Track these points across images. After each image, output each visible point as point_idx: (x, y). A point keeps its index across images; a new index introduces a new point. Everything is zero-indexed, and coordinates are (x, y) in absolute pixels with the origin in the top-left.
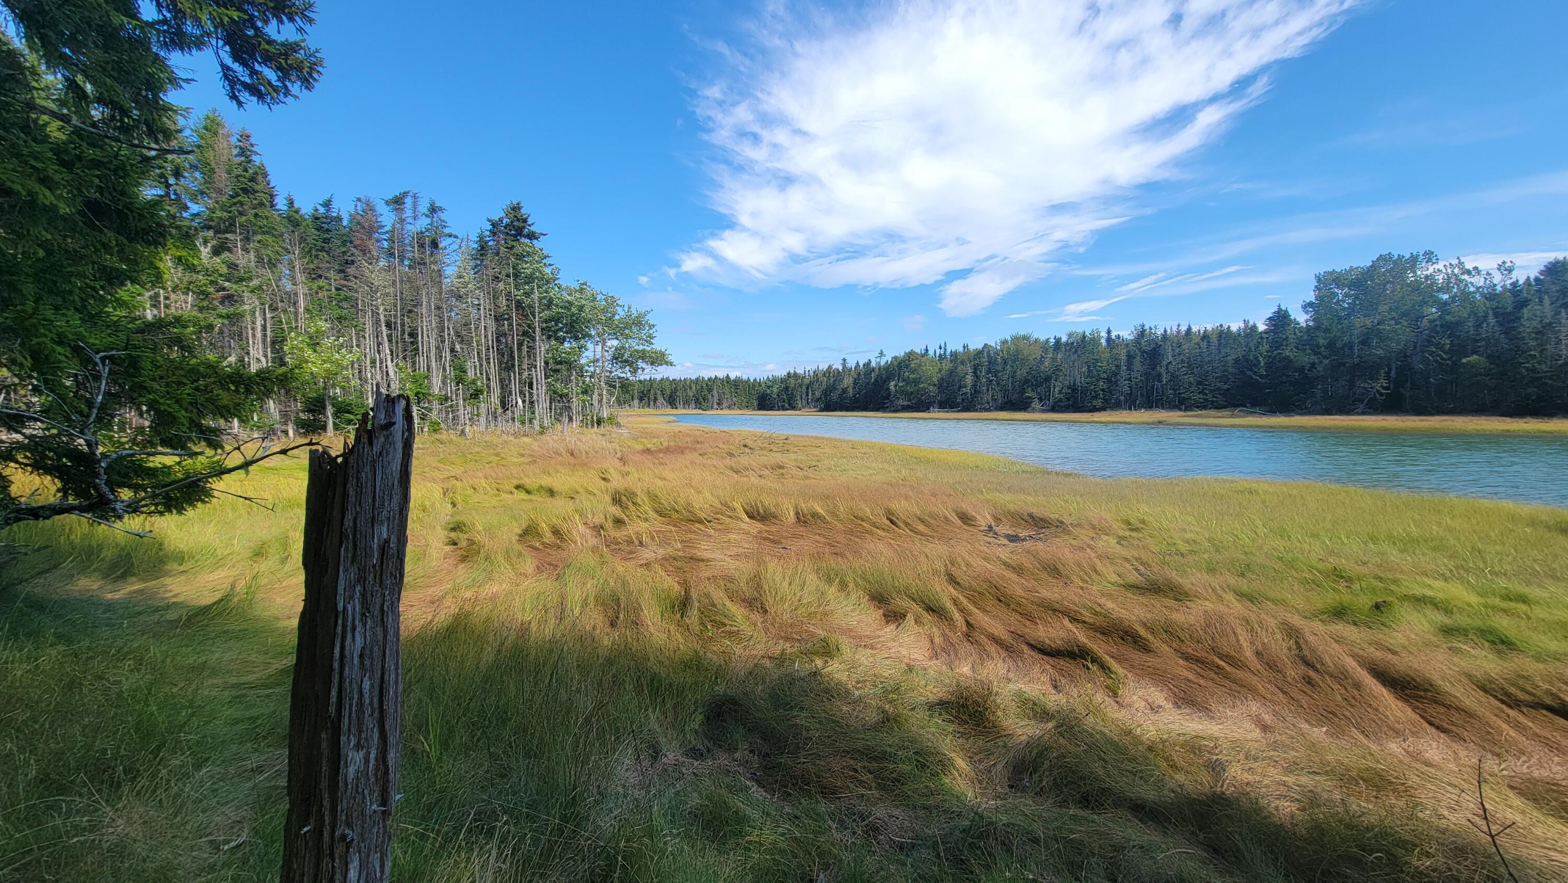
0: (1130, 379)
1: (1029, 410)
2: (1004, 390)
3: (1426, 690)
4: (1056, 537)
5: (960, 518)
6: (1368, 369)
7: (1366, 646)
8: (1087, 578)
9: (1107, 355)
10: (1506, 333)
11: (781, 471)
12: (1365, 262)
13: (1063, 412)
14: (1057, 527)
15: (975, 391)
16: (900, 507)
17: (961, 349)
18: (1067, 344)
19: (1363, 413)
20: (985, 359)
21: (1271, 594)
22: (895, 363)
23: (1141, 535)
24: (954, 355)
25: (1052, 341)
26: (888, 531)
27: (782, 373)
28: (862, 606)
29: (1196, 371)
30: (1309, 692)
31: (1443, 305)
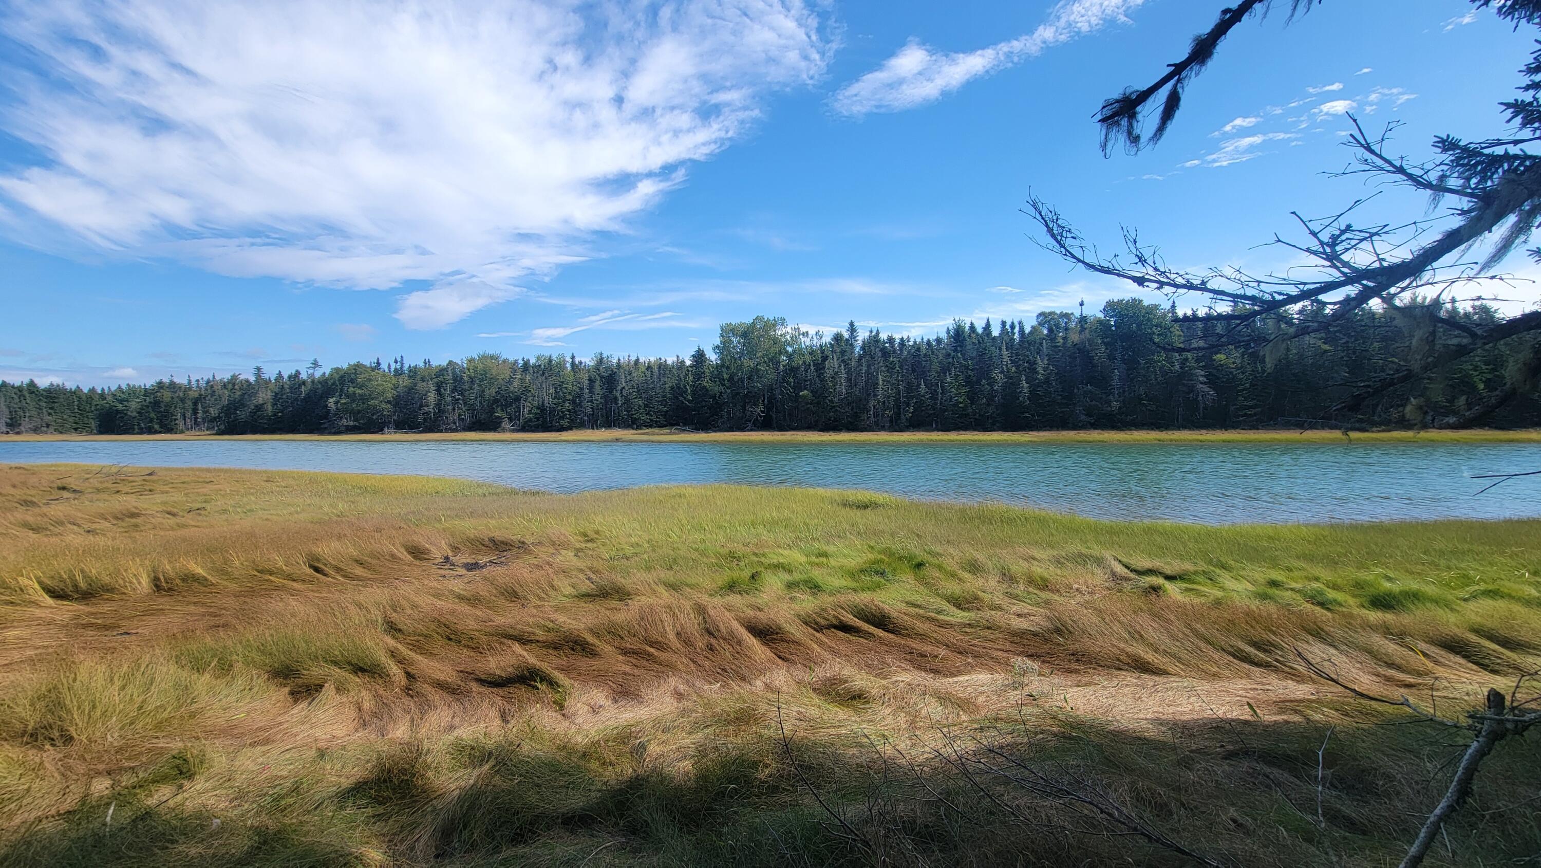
0: (591, 401)
1: (499, 430)
2: (472, 408)
3: (777, 633)
4: (518, 558)
5: (410, 553)
6: (751, 398)
7: (745, 609)
8: (543, 595)
9: (572, 379)
10: (819, 377)
11: (133, 521)
12: (749, 320)
13: (533, 431)
14: (519, 548)
15: (439, 410)
16: (328, 550)
17: (422, 365)
18: (534, 366)
19: (751, 430)
20: (449, 377)
21: (690, 581)
22: (337, 377)
23: (595, 545)
24: (413, 372)
25: (521, 362)
26: (311, 582)
27: (148, 381)
28: (256, 689)
29: (643, 395)
30: (711, 657)
31: (790, 356)
